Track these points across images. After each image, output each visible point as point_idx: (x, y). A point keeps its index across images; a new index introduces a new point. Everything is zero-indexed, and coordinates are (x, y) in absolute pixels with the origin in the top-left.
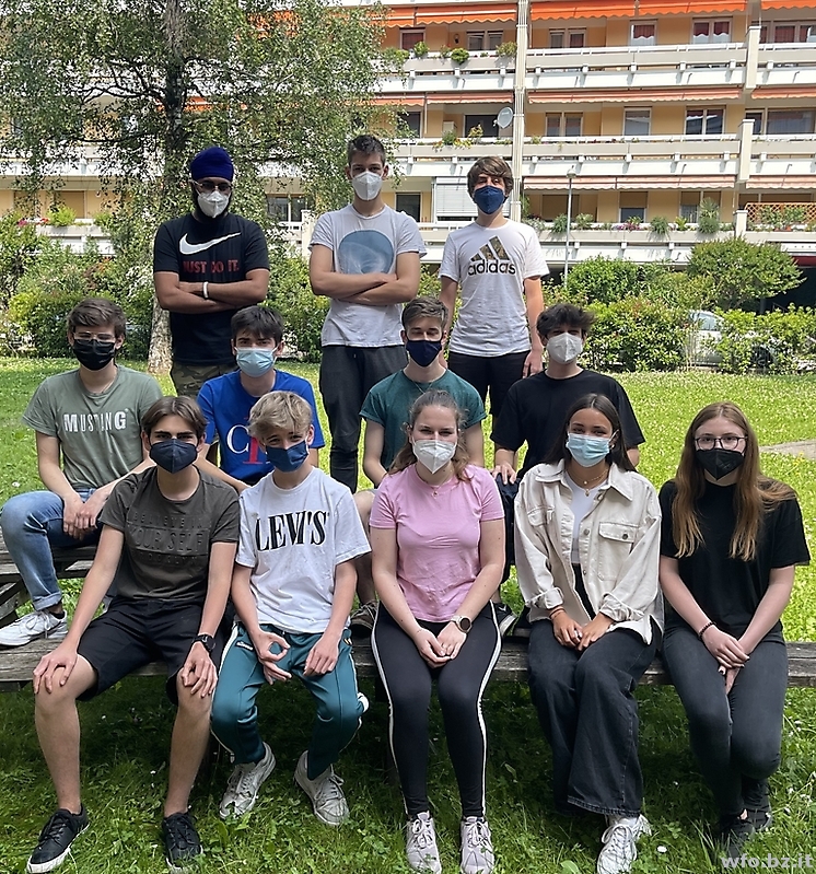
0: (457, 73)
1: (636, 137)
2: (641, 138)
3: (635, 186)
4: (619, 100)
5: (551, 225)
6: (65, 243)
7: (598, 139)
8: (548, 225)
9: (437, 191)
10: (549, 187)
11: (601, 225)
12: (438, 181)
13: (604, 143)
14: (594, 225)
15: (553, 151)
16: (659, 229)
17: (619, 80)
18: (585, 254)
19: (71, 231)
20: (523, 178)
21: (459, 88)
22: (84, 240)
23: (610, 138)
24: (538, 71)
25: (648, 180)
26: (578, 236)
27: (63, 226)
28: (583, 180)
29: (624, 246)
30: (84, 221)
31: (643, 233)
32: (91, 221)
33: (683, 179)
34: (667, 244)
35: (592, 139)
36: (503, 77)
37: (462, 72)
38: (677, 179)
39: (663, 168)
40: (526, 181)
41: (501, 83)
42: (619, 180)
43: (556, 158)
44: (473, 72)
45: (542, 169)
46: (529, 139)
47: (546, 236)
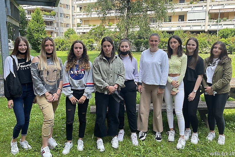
6: (110, 29)
9: (188, 14)
10: (216, 12)
11: (229, 20)
12: (188, 12)
13: (230, 1)
15: (217, 3)
18: (224, 27)
19: (112, 27)
20: (209, 10)
22: (114, 28)
26: (223, 23)
27: (110, 26)
28: (225, 10)
30: (114, 25)
32: (115, 25)
43: (218, 5)
45: (214, 8)
46: (211, 1)
47: (215, 23)
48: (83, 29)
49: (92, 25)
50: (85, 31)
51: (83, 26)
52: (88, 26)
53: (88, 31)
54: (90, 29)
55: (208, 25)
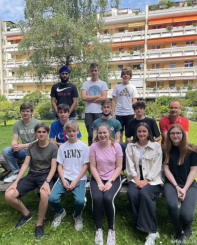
0: (131, 56)
1: (172, 68)
2: (174, 68)
3: (172, 79)
4: (168, 60)
5: (153, 88)
7: (163, 69)
8: (152, 89)
10: (152, 80)
11: (164, 88)
13: (165, 70)
14: (163, 88)
15: (153, 72)
16: (178, 89)
17: (168, 56)
18: (161, 95)
20: (146, 78)
21: (132, 59)
23: (166, 69)
24: (149, 55)
25: (176, 78)
26: (159, 91)
27: (47, 92)
28: (160, 78)
29: (170, 93)
31: (174, 90)
33: (184, 77)
34: (180, 92)
35: (162, 69)
36: (141, 56)
37: (132, 56)
38: (182, 77)
39: (179, 75)
41: (141, 58)
42: (169, 78)
43: (154, 74)
44: (134, 56)
45: (151, 76)
46: (147, 70)
47: (152, 91)
48: (16, 95)
49: (26, 92)
50: (18, 97)
51: (16, 92)
52: (22, 92)
53: (22, 97)
54: (24, 95)
55: (146, 93)
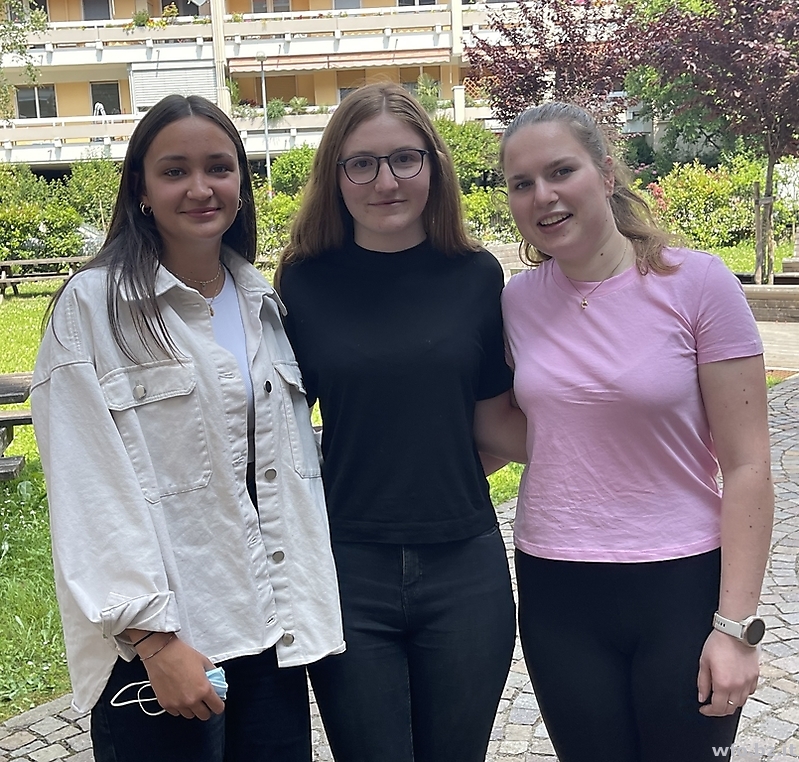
1: (344, 11)
2: (350, 11)
3: (348, 65)
5: (264, 111)
7: (304, 14)
8: (260, 111)
9: (134, 79)
10: (257, 69)
12: (135, 67)
13: (311, 19)
14: (310, 109)
15: (258, 29)
20: (228, 60)
23: (316, 13)
25: (362, 57)
28: (293, 60)
33: (397, 55)
35: (299, 14)
38: (391, 56)
39: (377, 43)
40: (231, 63)
43: (262, 37)
45: (247, 50)
46: (231, 17)
47: (259, 124)
